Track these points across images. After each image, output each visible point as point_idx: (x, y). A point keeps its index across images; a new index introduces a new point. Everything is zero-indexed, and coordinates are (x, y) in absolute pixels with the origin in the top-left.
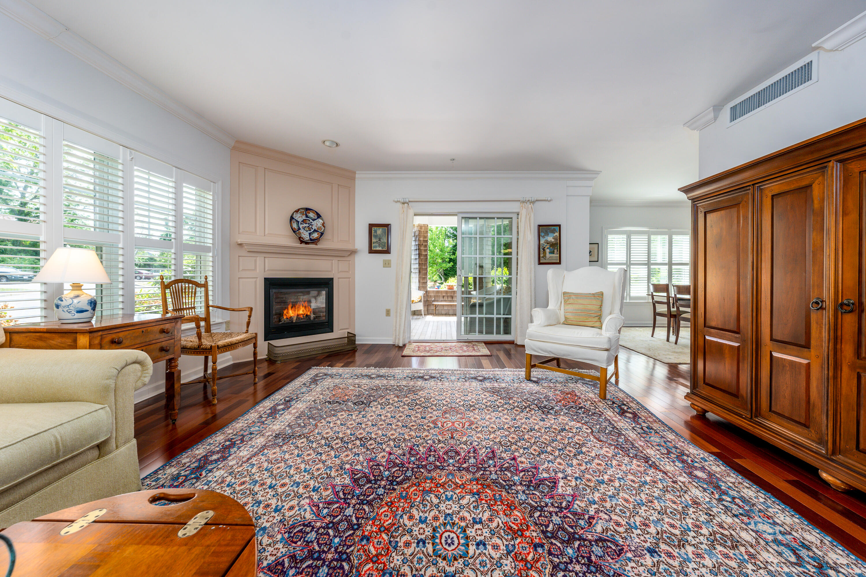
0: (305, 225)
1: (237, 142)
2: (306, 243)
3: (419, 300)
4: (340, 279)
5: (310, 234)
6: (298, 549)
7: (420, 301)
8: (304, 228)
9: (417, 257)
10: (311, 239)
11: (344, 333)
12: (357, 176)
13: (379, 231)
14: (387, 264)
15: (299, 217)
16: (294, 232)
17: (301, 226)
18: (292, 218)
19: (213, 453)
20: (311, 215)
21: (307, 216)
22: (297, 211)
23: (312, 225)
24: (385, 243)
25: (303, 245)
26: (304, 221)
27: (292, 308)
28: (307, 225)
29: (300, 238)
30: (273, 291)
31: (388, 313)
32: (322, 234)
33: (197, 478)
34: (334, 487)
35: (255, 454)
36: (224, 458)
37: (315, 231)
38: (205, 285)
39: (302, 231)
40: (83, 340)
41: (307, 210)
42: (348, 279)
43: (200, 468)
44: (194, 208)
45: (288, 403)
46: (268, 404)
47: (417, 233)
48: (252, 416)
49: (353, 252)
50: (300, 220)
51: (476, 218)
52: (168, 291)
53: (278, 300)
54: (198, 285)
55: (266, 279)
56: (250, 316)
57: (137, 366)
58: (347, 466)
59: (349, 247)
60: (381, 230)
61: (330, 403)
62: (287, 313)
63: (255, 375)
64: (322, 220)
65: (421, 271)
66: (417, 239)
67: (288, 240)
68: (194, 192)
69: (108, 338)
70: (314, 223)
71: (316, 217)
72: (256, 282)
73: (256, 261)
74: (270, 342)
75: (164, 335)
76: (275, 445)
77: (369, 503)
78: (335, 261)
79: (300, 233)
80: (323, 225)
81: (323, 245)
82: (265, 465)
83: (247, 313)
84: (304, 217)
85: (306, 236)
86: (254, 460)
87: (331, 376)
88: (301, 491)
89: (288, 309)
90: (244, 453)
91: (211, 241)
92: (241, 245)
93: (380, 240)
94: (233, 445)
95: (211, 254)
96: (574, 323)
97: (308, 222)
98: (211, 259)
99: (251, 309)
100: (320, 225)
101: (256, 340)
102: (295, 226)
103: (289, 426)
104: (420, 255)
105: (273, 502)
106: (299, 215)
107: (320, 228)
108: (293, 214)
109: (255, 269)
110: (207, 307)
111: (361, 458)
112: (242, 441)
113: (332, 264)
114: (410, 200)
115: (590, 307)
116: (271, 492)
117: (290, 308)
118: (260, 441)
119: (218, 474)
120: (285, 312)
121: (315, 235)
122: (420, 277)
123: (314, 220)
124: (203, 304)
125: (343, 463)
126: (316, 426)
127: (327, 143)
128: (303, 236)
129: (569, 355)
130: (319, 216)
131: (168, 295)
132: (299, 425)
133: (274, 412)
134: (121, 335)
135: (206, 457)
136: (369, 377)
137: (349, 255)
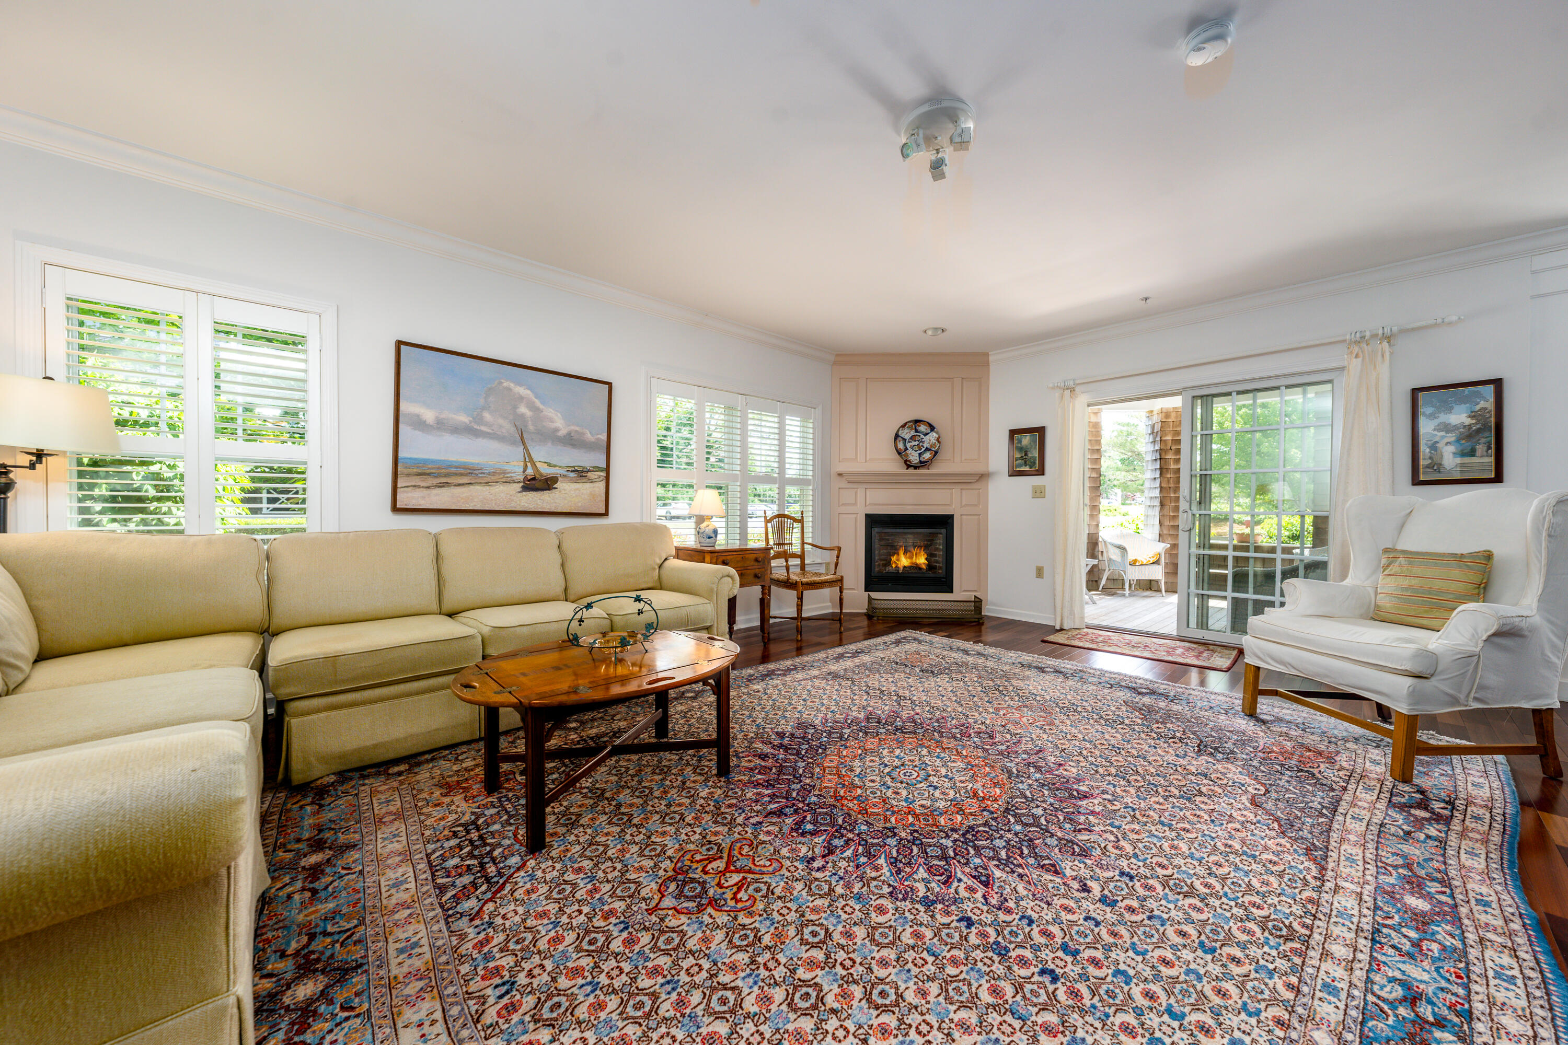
0: (914, 443)
1: (837, 355)
2: (916, 468)
3: (1155, 559)
4: (964, 517)
5: (920, 454)
6: (798, 733)
7: (1157, 562)
8: (912, 447)
9: (1158, 475)
10: (921, 462)
11: (970, 596)
12: (991, 358)
13: (1026, 440)
14: (1039, 493)
15: (907, 434)
16: (899, 454)
17: (908, 445)
18: (897, 436)
19: (779, 670)
20: (923, 428)
21: (916, 431)
22: (903, 426)
23: (923, 442)
24: (1034, 458)
25: (911, 470)
26: (913, 438)
27: (905, 553)
28: (917, 443)
29: (906, 461)
30: (875, 531)
31: (1040, 572)
32: (936, 453)
33: (763, 680)
34: (847, 715)
35: (807, 679)
36: (785, 675)
37: (927, 449)
38: (801, 521)
39: (910, 451)
40: (708, 558)
41: (917, 422)
42: (976, 517)
43: (767, 675)
44: (798, 440)
45: (856, 654)
46: (839, 650)
47: (1157, 428)
48: (822, 655)
49: (983, 477)
50: (907, 437)
51: (1229, 394)
52: (769, 525)
53: (883, 543)
54: (795, 520)
55: (867, 516)
56: (838, 557)
57: (729, 579)
58: (870, 709)
59: (980, 469)
60: (1028, 438)
61: (897, 663)
62: (898, 560)
63: (841, 624)
64: (937, 433)
65: (1167, 502)
66: (1158, 439)
67: (894, 466)
68: (798, 424)
69: (721, 559)
70: (926, 439)
71: (929, 431)
72: (856, 518)
73: (856, 493)
74: (871, 593)
75: (756, 563)
76: (823, 678)
77: (866, 733)
78: (956, 491)
79: (907, 455)
80: (938, 440)
81: (938, 468)
82: (809, 687)
83: (835, 553)
84: (913, 433)
85: (914, 457)
86: (803, 683)
87: (920, 642)
88: (823, 709)
89: (898, 554)
90: (800, 676)
91: (811, 473)
92: (840, 475)
93: (1026, 455)
94: (795, 669)
95: (811, 487)
96: (1392, 617)
97: (918, 438)
98: (811, 492)
99: (839, 549)
100: (933, 441)
101: (842, 584)
102: (901, 445)
103: (845, 670)
104: (1162, 470)
105: (800, 708)
106: (906, 430)
107: (933, 445)
108: (898, 431)
109: (855, 504)
110: (803, 543)
111: (887, 708)
112: (803, 669)
113: (952, 493)
114: (1078, 382)
115: (1439, 585)
116: (802, 702)
117: (901, 553)
118: (815, 672)
119: (775, 682)
120: (894, 559)
121: (927, 456)
122: (1162, 516)
123: (926, 434)
124: (799, 541)
125: (868, 705)
126: (868, 676)
127: (930, 332)
128: (911, 458)
129: (1327, 676)
130: (932, 428)
131: (770, 530)
132: (854, 671)
133: (841, 656)
134: (729, 557)
135: (773, 671)
136: (966, 652)
137: (977, 481)
